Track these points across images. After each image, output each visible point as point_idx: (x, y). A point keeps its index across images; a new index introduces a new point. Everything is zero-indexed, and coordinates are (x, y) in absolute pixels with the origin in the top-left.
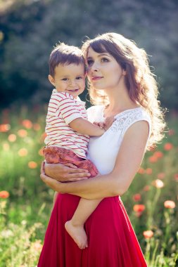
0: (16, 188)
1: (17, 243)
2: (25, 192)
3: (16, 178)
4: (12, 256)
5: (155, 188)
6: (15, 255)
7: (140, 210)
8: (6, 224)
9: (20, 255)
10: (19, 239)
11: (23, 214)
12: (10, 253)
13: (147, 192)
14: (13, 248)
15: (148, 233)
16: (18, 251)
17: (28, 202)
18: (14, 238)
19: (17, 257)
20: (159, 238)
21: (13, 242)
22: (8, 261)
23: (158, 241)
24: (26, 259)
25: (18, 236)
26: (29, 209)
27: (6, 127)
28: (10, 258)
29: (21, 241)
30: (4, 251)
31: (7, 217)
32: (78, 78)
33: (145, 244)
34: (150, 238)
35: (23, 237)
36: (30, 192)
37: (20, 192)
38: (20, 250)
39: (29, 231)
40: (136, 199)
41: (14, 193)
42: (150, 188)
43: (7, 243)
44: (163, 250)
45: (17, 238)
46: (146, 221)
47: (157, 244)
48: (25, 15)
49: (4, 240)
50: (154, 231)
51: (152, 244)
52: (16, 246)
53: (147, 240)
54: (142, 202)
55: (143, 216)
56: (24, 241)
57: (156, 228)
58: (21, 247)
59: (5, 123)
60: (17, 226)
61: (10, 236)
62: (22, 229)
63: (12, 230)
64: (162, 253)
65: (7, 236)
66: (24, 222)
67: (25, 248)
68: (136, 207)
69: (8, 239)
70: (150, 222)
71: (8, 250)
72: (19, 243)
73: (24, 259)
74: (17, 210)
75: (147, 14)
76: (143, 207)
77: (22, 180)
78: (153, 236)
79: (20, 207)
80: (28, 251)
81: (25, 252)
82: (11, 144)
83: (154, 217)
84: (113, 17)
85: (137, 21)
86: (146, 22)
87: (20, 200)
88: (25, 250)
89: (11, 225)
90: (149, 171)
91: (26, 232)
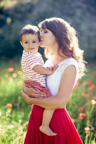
0: (16, 102)
1: (16, 132)
2: (21, 104)
3: (16, 97)
4: (13, 139)
5: (91, 104)
6: (15, 138)
7: (83, 116)
8: (10, 121)
9: (18, 138)
10: (17, 129)
11: (20, 116)
12: (12, 137)
13: (87, 106)
14: (14, 135)
15: (87, 129)
16: (16, 136)
17: (22, 110)
18: (14, 129)
19: (16, 140)
20: (92, 131)
21: (14, 132)
22: (11, 141)
23: (92, 133)
24: (21, 141)
25: (17, 128)
26: (23, 114)
27: (11, 69)
28: (12, 140)
29: (18, 131)
30: (9, 136)
31: (11, 118)
32: (34, 42)
33: (85, 134)
34: (88, 131)
35: (19, 129)
36: (23, 105)
37: (18, 105)
38: (17, 136)
39: (23, 126)
40: (81, 110)
41: (15, 105)
42: (88, 104)
43: (10, 132)
44: (95, 138)
45: (16, 129)
46: (86, 122)
47: (92, 135)
48: (23, 9)
49: (9, 130)
50: (90, 127)
51: (89, 135)
52: (16, 133)
53: (86, 132)
54: (84, 112)
55: (84, 119)
56: (20, 131)
57: (91, 126)
58: (18, 134)
59: (11, 67)
60: (16, 123)
61: (13, 128)
62: (19, 124)
63: (13, 125)
64: (94, 139)
65: (11, 128)
66: (20, 121)
67: (21, 134)
68: (81, 115)
69: (11, 130)
70: (88, 123)
71: (11, 136)
72: (17, 132)
73: (19, 140)
74: (16, 114)
75: (89, 10)
76: (84, 115)
77: (20, 98)
78: (89, 130)
79: (18, 112)
80: (22, 136)
81: (20, 137)
82: (14, 79)
83: (90, 120)
84: (70, 12)
85: (83, 14)
86: (88, 15)
87: (18, 109)
88: (21, 136)
89: (13, 122)
90: (88, 95)
91: (21, 126)
